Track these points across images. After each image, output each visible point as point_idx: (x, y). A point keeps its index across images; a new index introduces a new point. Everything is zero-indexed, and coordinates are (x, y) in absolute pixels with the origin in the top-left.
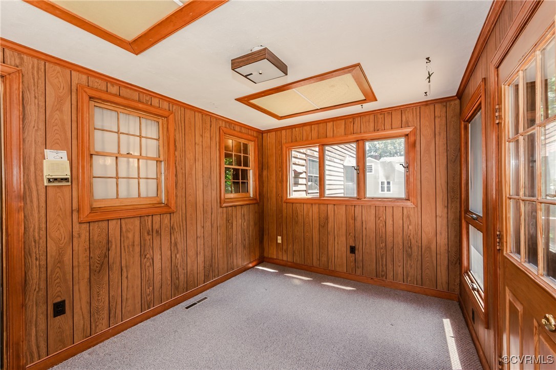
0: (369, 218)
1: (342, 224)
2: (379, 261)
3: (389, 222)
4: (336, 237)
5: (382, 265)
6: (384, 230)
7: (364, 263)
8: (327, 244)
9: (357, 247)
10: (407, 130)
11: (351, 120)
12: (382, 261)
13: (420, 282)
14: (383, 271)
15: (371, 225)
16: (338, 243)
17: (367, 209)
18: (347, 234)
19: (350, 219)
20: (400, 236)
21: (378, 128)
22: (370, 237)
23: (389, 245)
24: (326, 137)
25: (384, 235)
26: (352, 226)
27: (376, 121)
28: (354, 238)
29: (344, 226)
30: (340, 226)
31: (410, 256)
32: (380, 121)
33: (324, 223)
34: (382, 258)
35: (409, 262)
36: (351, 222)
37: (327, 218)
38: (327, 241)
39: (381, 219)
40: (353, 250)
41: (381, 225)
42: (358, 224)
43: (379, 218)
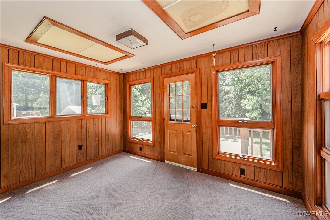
0: (90, 125)
1: (73, 133)
2: (95, 148)
3: (100, 126)
4: (68, 143)
5: (97, 150)
6: (97, 131)
7: (87, 153)
8: (60, 150)
9: (83, 145)
10: (107, 82)
11: (80, 66)
12: (97, 147)
13: (112, 151)
14: (97, 153)
15: (91, 129)
16: (70, 147)
17: (89, 120)
18: (77, 138)
19: (79, 128)
20: (105, 132)
21: (95, 76)
22: (91, 137)
23: (100, 138)
24: (61, 72)
25: (98, 133)
26: (80, 132)
27: (94, 72)
28: (81, 140)
29: (74, 134)
30: (72, 134)
31: (108, 140)
32: (96, 73)
33: (57, 136)
34: (97, 146)
35: (108, 143)
36: (80, 130)
37: (61, 131)
38: (60, 149)
39: (96, 125)
40: (80, 147)
41: (96, 128)
42: (84, 130)
43: (95, 125)
